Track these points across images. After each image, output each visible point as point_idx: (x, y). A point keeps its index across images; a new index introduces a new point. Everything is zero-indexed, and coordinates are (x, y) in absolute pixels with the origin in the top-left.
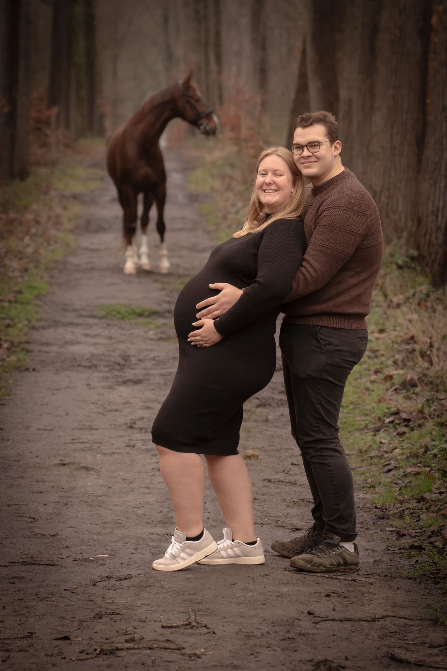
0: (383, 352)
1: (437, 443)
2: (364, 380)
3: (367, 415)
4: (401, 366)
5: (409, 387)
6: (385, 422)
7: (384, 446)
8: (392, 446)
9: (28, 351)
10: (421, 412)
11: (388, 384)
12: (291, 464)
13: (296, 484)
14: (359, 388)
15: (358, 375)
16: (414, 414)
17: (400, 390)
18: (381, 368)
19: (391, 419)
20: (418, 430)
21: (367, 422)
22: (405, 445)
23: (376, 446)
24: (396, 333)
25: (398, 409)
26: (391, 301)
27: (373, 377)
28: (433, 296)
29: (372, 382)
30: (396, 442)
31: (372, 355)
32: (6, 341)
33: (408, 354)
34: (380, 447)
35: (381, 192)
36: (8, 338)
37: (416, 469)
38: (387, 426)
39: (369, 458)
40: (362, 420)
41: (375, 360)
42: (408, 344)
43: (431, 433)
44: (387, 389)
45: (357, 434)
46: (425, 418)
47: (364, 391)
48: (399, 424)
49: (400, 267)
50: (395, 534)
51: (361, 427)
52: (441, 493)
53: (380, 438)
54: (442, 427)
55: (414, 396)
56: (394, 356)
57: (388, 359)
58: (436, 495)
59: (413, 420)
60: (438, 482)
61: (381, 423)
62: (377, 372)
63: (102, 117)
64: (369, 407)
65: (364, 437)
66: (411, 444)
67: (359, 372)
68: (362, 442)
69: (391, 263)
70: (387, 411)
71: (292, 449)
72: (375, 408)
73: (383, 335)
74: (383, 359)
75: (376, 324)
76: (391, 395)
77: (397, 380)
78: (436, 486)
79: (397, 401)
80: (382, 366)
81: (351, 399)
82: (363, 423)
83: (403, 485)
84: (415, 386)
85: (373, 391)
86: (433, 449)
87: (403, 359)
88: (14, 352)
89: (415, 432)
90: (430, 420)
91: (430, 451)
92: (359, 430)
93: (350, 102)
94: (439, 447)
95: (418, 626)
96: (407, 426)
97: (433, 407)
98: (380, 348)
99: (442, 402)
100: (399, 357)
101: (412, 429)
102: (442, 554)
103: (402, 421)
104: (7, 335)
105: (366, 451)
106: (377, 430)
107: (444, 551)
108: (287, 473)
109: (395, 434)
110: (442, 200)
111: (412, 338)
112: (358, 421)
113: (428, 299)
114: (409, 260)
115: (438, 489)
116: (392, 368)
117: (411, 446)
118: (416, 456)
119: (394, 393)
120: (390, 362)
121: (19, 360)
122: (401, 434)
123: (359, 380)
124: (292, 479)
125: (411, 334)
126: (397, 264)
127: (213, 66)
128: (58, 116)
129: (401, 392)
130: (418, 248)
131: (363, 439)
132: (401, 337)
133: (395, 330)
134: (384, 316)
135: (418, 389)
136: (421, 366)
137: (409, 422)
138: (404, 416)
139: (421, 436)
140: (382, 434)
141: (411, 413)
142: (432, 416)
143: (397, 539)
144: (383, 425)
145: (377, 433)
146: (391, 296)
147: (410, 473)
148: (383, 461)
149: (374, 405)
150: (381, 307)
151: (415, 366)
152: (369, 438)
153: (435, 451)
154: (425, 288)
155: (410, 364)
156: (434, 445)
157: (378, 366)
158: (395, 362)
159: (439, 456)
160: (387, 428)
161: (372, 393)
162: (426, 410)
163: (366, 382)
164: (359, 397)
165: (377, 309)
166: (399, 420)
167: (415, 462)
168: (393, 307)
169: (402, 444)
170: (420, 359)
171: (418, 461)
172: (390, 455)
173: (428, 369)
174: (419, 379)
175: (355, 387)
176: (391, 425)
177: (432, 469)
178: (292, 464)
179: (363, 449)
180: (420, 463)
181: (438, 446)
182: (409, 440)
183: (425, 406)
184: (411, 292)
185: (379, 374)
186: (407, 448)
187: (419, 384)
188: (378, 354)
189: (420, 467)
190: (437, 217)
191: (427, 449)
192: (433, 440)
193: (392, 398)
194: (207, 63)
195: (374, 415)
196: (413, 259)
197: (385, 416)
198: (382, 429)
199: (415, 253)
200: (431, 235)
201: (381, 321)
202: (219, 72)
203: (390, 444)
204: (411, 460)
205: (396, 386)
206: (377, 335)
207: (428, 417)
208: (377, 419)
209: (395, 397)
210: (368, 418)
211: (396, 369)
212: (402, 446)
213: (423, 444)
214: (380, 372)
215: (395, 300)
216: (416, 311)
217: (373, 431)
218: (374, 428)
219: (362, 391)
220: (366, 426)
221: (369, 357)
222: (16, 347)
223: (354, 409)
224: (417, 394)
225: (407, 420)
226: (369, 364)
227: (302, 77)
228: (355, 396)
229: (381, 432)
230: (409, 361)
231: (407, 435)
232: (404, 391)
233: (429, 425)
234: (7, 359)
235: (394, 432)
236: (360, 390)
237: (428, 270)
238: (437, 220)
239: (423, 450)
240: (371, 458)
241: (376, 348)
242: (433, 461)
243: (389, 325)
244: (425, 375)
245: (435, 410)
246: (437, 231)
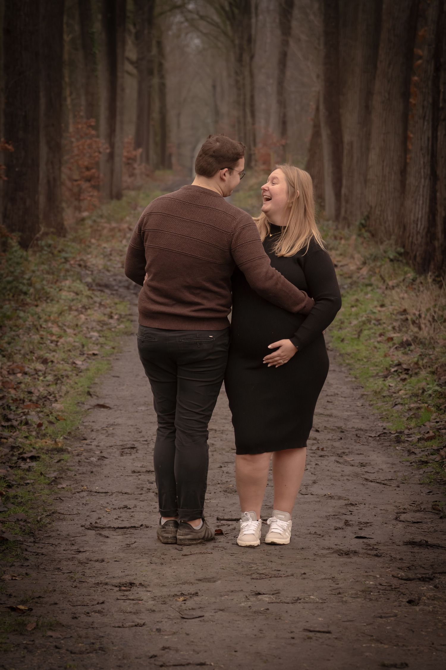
0: (384, 321)
1: (431, 386)
2: (372, 341)
3: (377, 366)
4: (398, 331)
5: (406, 346)
6: (391, 371)
7: (392, 388)
8: (398, 388)
9: (132, 321)
10: (417, 363)
11: (390, 344)
12: (326, 401)
13: (332, 416)
14: (369, 346)
15: (368, 337)
16: (412, 365)
17: (400, 348)
18: (384, 333)
19: (395, 369)
20: (415, 377)
21: (378, 371)
22: (407, 388)
23: (386, 388)
24: (393, 307)
25: (399, 362)
26: (388, 285)
27: (379, 339)
28: (418, 281)
29: (378, 342)
30: (400, 385)
31: (377, 323)
32: (116, 314)
33: (402, 323)
34: (389, 389)
35: (376, 207)
36: (118, 312)
37: (418, 405)
38: (393, 374)
39: (382, 397)
40: (374, 370)
41: (379, 326)
42: (402, 315)
43: (426, 379)
44: (390, 348)
45: (371, 380)
46: (420, 368)
47: (373, 348)
48: (401, 373)
49: (391, 260)
50: (407, 452)
51: (374, 375)
52: (437, 422)
53: (389, 382)
54: (434, 374)
55: (409, 352)
56: (392, 324)
57: (388, 326)
58: (434, 423)
59: (411, 369)
60: (435, 414)
61: (388, 372)
62: (381, 335)
63: (170, 155)
64: (378, 360)
65: (376, 382)
66: (412, 387)
67: (368, 335)
68: (376, 385)
69: (385, 257)
70: (391, 363)
71: (326, 391)
72: (383, 361)
73: (384, 309)
74: (385, 325)
75: (378, 301)
76: (393, 352)
77: (396, 341)
78: (433, 417)
79: (398, 356)
80: (384, 331)
81: (364, 354)
82: (375, 372)
83: (409, 416)
84: (410, 345)
85: (380, 348)
86: (428, 391)
87: (399, 326)
88: (122, 322)
89: (413, 378)
90: (424, 370)
91: (426, 392)
92: (372, 377)
93: (351, 144)
94: (433, 389)
95: (430, 519)
96: (407, 374)
97: (425, 361)
98: (382, 318)
99: (431, 356)
100: (396, 324)
101: (411, 376)
102: (442, 466)
103: (403, 370)
104: (117, 309)
105: (379, 392)
106: (386, 377)
107: (443, 464)
108: (324, 408)
109: (399, 379)
110: (420, 213)
111: (405, 311)
112: (371, 370)
113: (414, 283)
114: (397, 255)
115: (435, 419)
116: (392, 332)
117: (412, 388)
118: (417, 395)
119: (395, 350)
120: (390, 328)
121: (126, 327)
122: (404, 380)
123: (369, 341)
124: (328, 412)
125: (404, 308)
126: (389, 258)
127: (249, 119)
128: (141, 155)
129: (400, 349)
130: (404, 247)
131: (376, 383)
132: (396, 310)
133: (392, 305)
134: (383, 295)
135: (412, 347)
136: (412, 331)
137: (408, 371)
138: (405, 366)
139: (419, 381)
140: (389, 379)
141: (409, 364)
142: (425, 367)
143: (408, 456)
144: (390, 373)
145: (386, 379)
146: (387, 281)
147: (413, 408)
148: (392, 399)
149: (382, 359)
150: (380, 288)
151: (408, 330)
152: (381, 382)
153: (430, 392)
154: (411, 275)
155: (404, 329)
156: (429, 388)
157: (381, 331)
158: (394, 328)
159: (433, 395)
160: (393, 376)
161: (379, 350)
162: (420, 363)
163: (374, 342)
164: (370, 353)
165: (378, 290)
166: (401, 369)
167: (416, 399)
168: (390, 288)
169: (405, 387)
170: (411, 326)
171: (419, 399)
172: (397, 395)
173: (417, 333)
174: (412, 340)
175: (366, 346)
176: (396, 373)
177: (429, 405)
178: (328, 402)
179: (378, 390)
180: (420, 400)
181: (431, 388)
182: (410, 384)
183: (420, 359)
184: (402, 278)
185: (382, 337)
186: (409, 390)
187: (413, 344)
188: (381, 322)
189: (419, 403)
190: (417, 225)
191: (424, 391)
192: (428, 384)
193: (394, 353)
194: (245, 117)
195: (382, 366)
196: (400, 254)
197: (390, 366)
198: (389, 376)
199: (402, 250)
200: (413, 237)
201: (381, 298)
202: (254, 124)
203: (396, 387)
204: (413, 398)
205: (397, 345)
206: (379, 308)
207: (422, 368)
208: (385, 369)
209: (396, 353)
210: (378, 368)
211: (395, 333)
212: (405, 389)
213: (421, 387)
214: (383, 335)
215: (391, 283)
216: (406, 292)
217: (383, 378)
218: (384, 375)
219: (372, 349)
220: (377, 374)
221: (374, 324)
222: (124, 318)
223: (367, 361)
224: (412, 351)
225: (407, 370)
226: (375, 330)
227: (317, 127)
228: (367, 352)
229: (388, 378)
230: (403, 327)
231: (409, 380)
232: (402, 349)
233: (423, 373)
234: (118, 327)
235: (398, 378)
236: (370, 348)
237: (411, 262)
238: (417, 227)
239: (421, 391)
240: (384, 397)
241: (379, 318)
242: (429, 399)
243: (387, 301)
244: (416, 337)
245: (426, 362)
246: (417, 234)
